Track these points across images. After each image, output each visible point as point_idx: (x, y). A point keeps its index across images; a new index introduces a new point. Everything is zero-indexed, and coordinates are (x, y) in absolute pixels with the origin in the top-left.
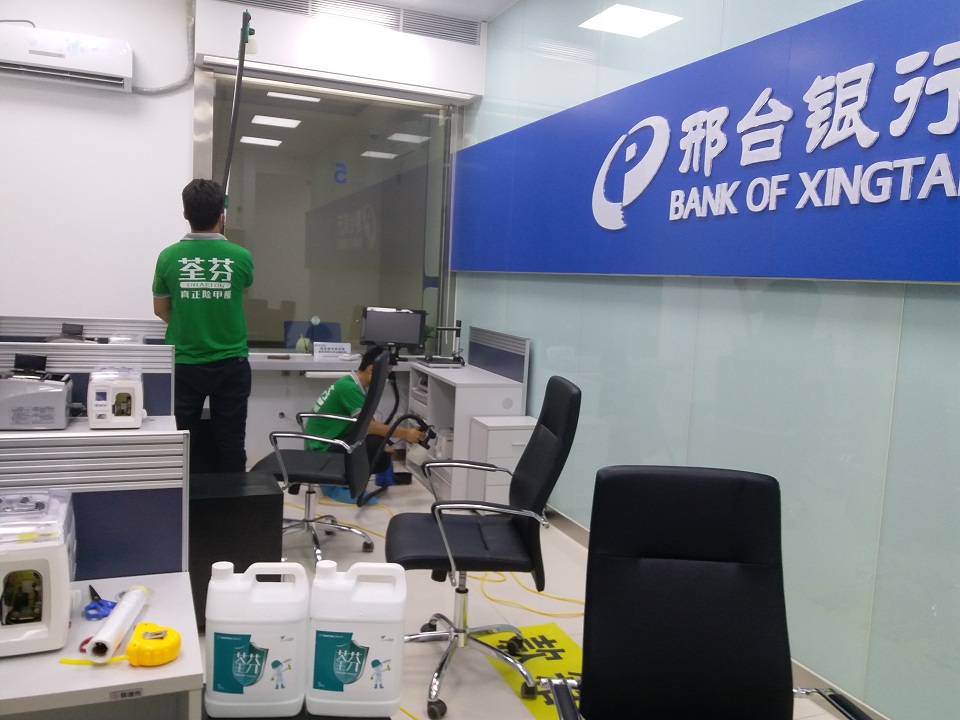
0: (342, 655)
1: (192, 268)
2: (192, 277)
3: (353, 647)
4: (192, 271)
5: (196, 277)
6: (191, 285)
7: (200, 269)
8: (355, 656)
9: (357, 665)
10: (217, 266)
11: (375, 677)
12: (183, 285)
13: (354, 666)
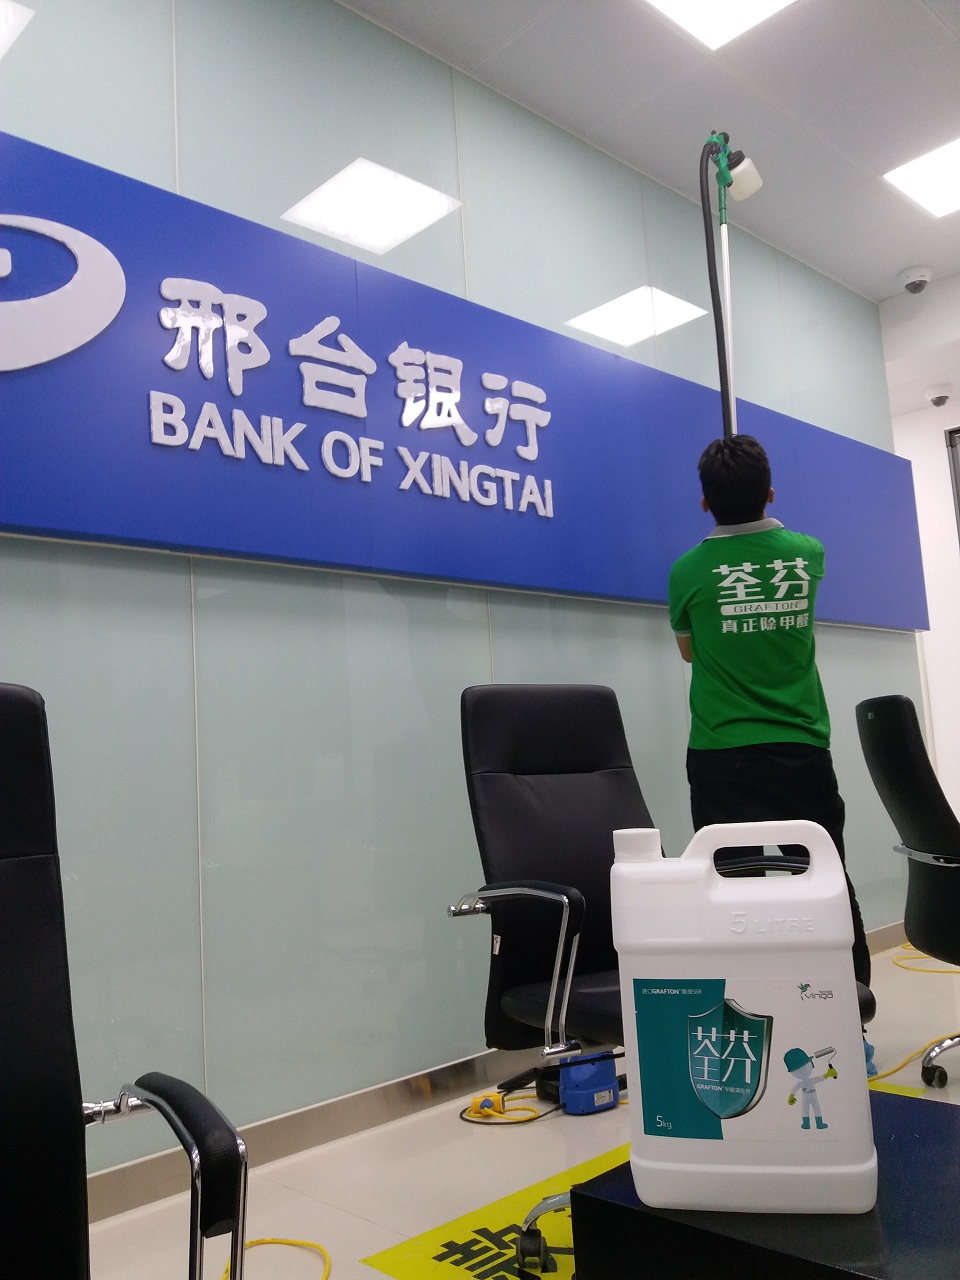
0: (707, 1039)
1: (739, 580)
2: (741, 596)
3: (731, 1018)
4: (740, 586)
5: (747, 594)
6: (740, 610)
7: (753, 581)
8: (739, 1040)
9: (748, 1063)
10: (782, 574)
11: (799, 1095)
12: (727, 610)
13: (740, 1066)
